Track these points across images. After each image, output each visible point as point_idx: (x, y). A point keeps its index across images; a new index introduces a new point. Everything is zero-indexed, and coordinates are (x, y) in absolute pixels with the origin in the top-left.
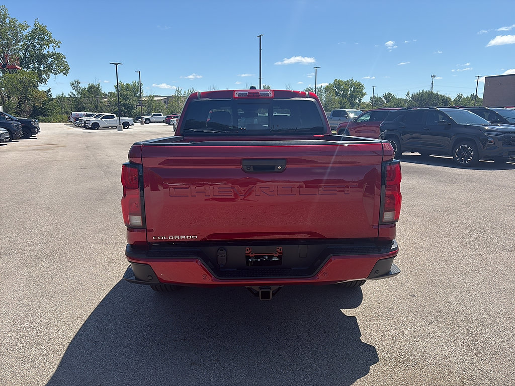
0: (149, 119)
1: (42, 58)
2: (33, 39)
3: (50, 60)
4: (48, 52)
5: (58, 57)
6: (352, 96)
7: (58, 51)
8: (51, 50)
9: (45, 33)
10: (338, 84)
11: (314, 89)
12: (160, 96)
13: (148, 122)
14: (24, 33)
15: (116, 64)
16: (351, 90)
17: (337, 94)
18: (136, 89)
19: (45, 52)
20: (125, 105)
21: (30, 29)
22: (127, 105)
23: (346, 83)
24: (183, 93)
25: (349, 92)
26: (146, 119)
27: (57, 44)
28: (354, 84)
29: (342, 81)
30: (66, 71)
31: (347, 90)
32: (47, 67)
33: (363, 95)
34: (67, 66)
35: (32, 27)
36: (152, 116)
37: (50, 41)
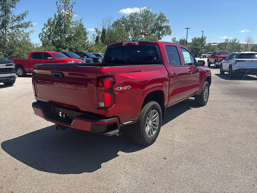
0: (205, 56)
1: (161, 28)
2: (158, 20)
3: (164, 29)
4: (164, 25)
5: (168, 27)
7: (168, 24)
8: (165, 25)
9: (164, 17)
12: (216, 43)
13: (204, 57)
14: (156, 18)
15: (187, 29)
18: (202, 40)
19: (163, 26)
20: (195, 49)
21: (157, 16)
22: (197, 48)
24: (229, 41)
26: (204, 56)
27: (168, 21)
30: (170, 34)
32: (162, 32)
34: (171, 31)
35: (159, 15)
36: (207, 54)
37: (165, 20)
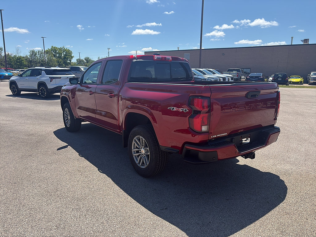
6: (65, 58)
10: (54, 50)
11: (37, 52)
16: (64, 54)
17: (55, 56)
23: (60, 49)
25: (63, 55)
28: (65, 50)
29: (57, 48)
31: (61, 54)
33: (72, 57)
